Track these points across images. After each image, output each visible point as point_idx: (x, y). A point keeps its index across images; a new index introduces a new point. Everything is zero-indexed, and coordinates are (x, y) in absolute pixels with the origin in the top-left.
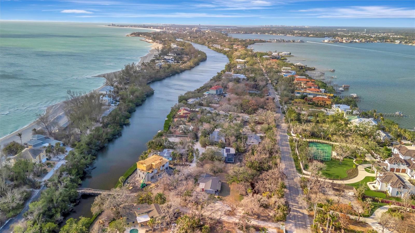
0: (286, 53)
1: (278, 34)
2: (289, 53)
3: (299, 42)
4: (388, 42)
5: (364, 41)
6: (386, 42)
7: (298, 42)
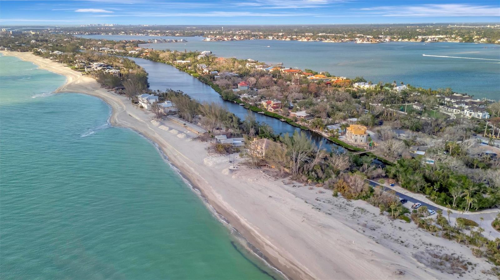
0: (207, 52)
1: (137, 34)
2: (209, 52)
3: (183, 42)
4: (262, 38)
5: (242, 38)
6: (260, 38)
7: (181, 42)
